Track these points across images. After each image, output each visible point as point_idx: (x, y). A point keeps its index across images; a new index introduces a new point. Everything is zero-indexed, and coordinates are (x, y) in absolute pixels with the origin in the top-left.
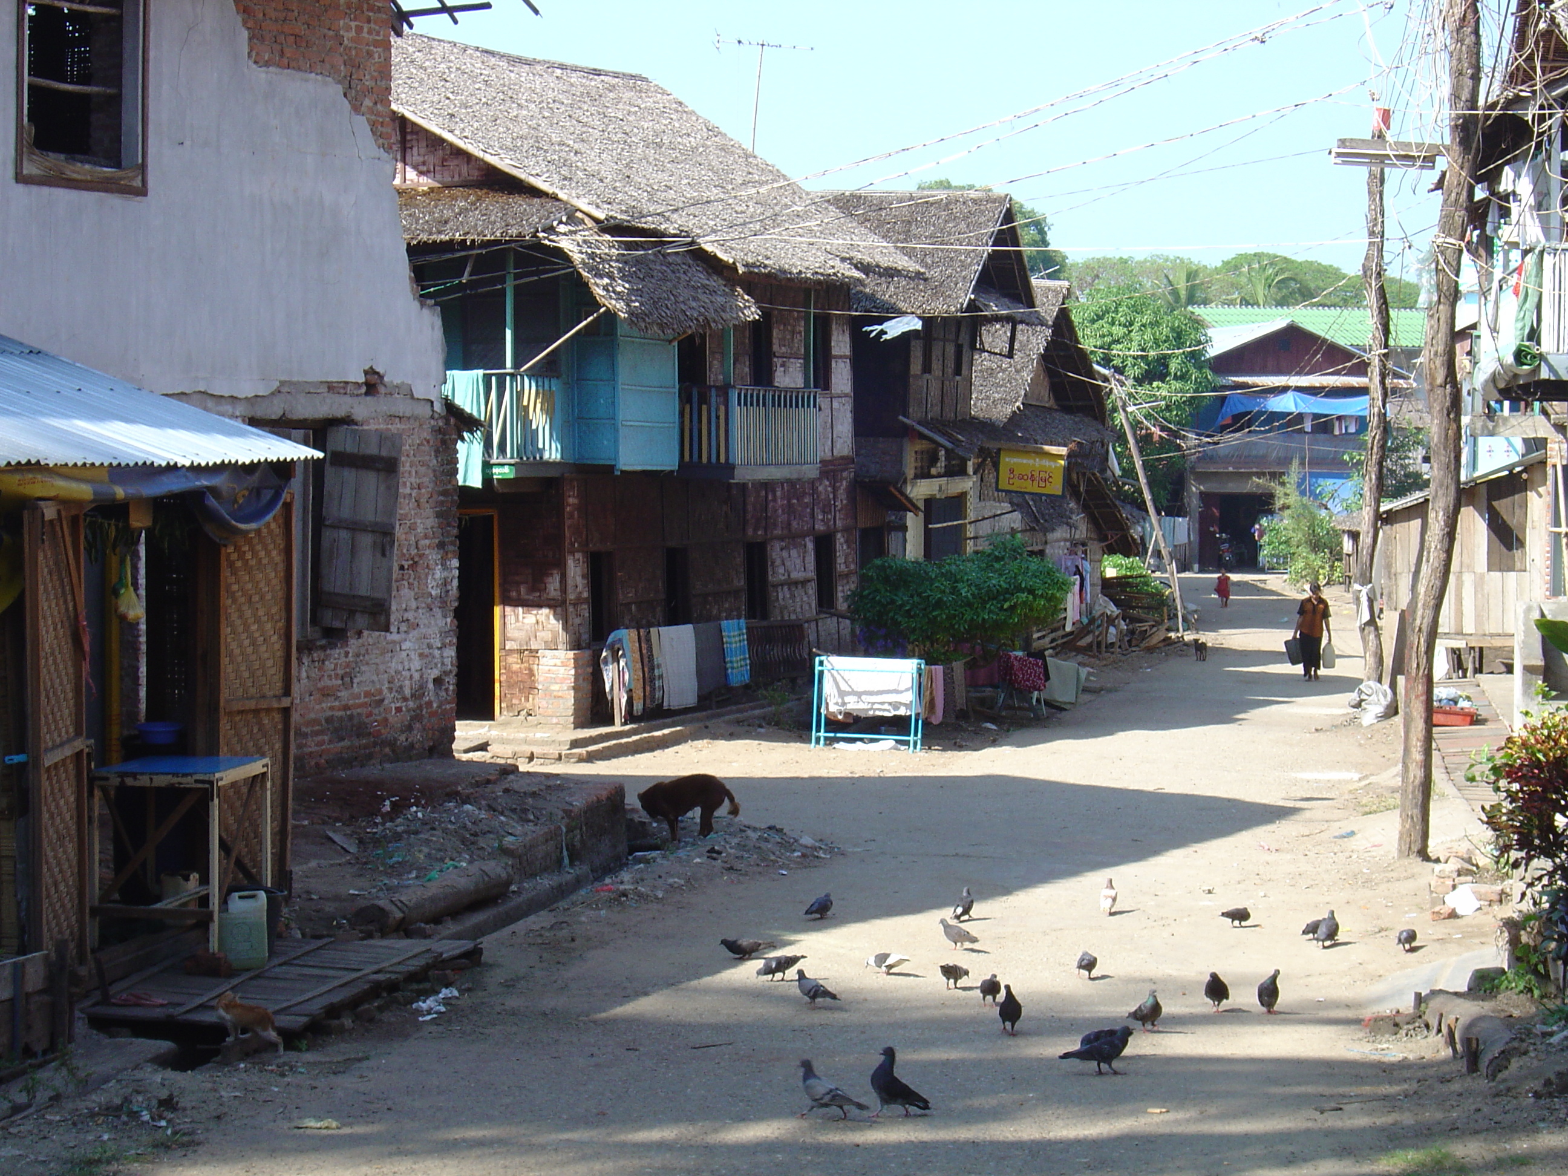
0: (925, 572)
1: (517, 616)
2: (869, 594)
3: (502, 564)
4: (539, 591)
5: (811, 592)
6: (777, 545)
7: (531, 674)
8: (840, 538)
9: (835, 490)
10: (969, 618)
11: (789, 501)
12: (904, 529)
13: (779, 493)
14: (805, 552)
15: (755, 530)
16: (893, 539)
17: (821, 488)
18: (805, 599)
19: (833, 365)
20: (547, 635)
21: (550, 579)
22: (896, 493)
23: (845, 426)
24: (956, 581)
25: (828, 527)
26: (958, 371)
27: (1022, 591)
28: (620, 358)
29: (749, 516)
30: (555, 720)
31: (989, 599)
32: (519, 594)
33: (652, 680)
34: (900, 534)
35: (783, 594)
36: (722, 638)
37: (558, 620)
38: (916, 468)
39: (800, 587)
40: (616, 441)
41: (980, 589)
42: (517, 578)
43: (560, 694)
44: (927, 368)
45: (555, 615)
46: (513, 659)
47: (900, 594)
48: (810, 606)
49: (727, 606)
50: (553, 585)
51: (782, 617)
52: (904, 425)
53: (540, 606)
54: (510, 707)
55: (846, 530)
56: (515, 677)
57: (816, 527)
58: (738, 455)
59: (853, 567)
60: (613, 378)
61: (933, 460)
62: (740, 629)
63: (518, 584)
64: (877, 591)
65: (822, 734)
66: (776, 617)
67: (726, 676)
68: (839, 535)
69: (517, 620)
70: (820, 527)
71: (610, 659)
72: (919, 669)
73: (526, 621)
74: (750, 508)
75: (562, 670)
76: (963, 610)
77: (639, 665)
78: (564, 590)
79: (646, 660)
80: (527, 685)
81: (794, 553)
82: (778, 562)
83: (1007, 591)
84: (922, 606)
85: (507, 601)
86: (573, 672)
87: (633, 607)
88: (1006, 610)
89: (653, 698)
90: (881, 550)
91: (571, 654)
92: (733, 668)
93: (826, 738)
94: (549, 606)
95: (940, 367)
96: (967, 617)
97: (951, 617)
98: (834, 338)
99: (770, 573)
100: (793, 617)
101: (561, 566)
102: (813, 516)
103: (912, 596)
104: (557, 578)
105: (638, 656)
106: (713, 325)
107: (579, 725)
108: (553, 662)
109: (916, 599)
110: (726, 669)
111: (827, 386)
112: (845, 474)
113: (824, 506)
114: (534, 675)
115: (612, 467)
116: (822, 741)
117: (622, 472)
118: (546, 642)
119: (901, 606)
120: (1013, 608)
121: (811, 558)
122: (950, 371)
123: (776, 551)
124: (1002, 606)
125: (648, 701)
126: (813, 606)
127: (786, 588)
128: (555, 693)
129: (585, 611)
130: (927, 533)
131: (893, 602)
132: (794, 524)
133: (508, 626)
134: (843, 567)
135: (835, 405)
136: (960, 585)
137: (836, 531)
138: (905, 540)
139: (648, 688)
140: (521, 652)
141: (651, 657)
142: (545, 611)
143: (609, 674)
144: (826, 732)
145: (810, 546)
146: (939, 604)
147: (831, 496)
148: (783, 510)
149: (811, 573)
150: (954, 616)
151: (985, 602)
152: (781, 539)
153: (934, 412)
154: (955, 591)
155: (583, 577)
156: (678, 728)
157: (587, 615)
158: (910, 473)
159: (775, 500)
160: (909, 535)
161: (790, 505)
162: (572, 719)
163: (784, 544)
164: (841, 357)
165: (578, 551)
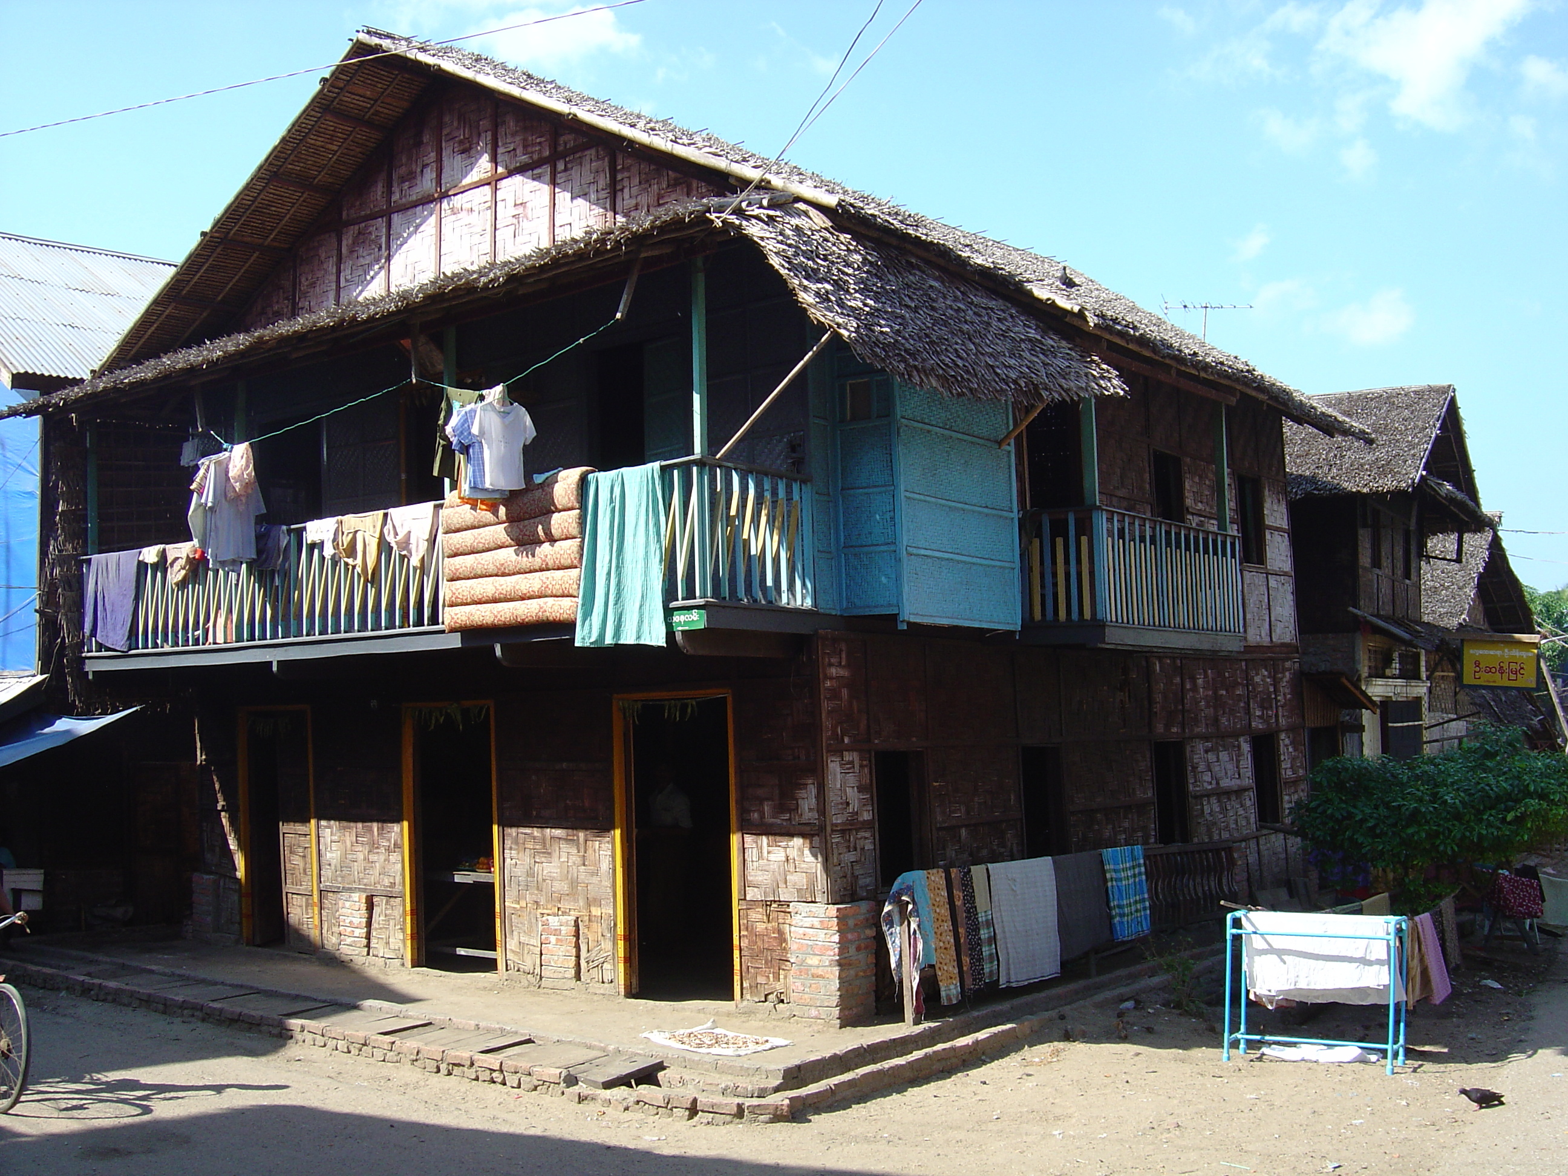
0: (1392, 775)
1: (760, 849)
2: (1319, 806)
3: (740, 771)
4: (790, 811)
5: (1248, 803)
6: (1200, 746)
7: (782, 938)
8: (1284, 739)
9: (1275, 685)
10: (1459, 836)
11: (1215, 692)
12: (1361, 728)
13: (1200, 681)
14: (1238, 756)
15: (1167, 727)
16: (1348, 742)
17: (1257, 679)
18: (1241, 812)
19: (1268, 536)
20: (798, 879)
21: (802, 793)
22: (1352, 689)
23: (1285, 609)
24: (1436, 786)
25: (1269, 724)
26: (1407, 576)
27: (1530, 795)
28: (900, 450)
29: (1157, 708)
30: (814, 1012)
31: (1485, 808)
32: (762, 816)
33: (975, 946)
34: (1356, 735)
35: (1210, 808)
36: (1104, 872)
37: (815, 856)
38: (1370, 667)
39: (1233, 798)
40: (898, 579)
41: (1470, 795)
42: (760, 792)
43: (820, 972)
44: (1376, 563)
45: (812, 848)
46: (757, 915)
47: (1359, 804)
48: (1248, 823)
49: (1126, 824)
50: (807, 801)
51: (1211, 837)
52: (1355, 616)
53: (791, 835)
54: (754, 987)
55: (1290, 729)
56: (759, 943)
57: (1254, 724)
58: (1110, 609)
59: (1301, 772)
60: (891, 484)
61: (1388, 661)
62: (1134, 859)
63: (761, 801)
64: (1329, 801)
65: (1241, 1035)
66: (1200, 837)
67: (1111, 926)
68: (1283, 736)
69: (760, 857)
70: (1257, 725)
71: (896, 918)
72: (1399, 930)
73: (772, 857)
74: (1159, 698)
75: (821, 935)
76: (1449, 825)
77: (947, 925)
78: (822, 809)
79: (962, 916)
80: (776, 955)
81: (1224, 756)
82: (1202, 767)
83: (1509, 796)
84: (1390, 821)
85: (747, 827)
86: (836, 938)
87: (963, 832)
88: (1509, 823)
89: (978, 973)
90: (1335, 750)
91: (833, 910)
92: (1122, 915)
93: (1248, 1041)
94: (803, 835)
95: (1390, 566)
96: (1457, 833)
97: (1433, 836)
98: (1267, 505)
99: (1191, 781)
100: (1225, 835)
101: (817, 772)
102: (1248, 711)
103: (1376, 807)
104: (813, 790)
105: (945, 911)
106: (1044, 394)
107: (850, 1019)
108: (808, 922)
109: (1383, 811)
110: (1111, 918)
111: (1261, 559)
112: (1288, 664)
113: (1263, 700)
114: (785, 941)
115: (894, 618)
116: (1242, 1046)
117: (909, 623)
118: (799, 890)
119: (1363, 821)
120: (1520, 820)
121: (1247, 763)
122: (1399, 572)
123: (1199, 754)
124: (1504, 818)
125: (969, 981)
126: (1252, 820)
127: (1213, 800)
128: (814, 971)
129: (867, 842)
130: (1385, 731)
131: (1350, 816)
132: (1224, 720)
133: (749, 864)
134: (1289, 772)
135: (1272, 583)
136: (1443, 790)
137: (1278, 731)
138: (1362, 744)
139: (966, 960)
140: (767, 904)
141: (972, 911)
142: (798, 842)
143: (897, 940)
144: (1248, 1032)
145: (1246, 747)
146: (1415, 817)
147: (1271, 689)
148: (1207, 703)
149: (1248, 778)
150: (1437, 834)
151: (1480, 812)
152: (1206, 738)
153: (1386, 610)
154: (1435, 797)
155: (861, 789)
156: (1009, 1026)
157: (869, 846)
158: (1365, 672)
159: (1195, 688)
160: (1366, 737)
161: (1216, 697)
162: (836, 1012)
163: (1209, 744)
164: (1277, 529)
165: (849, 749)
